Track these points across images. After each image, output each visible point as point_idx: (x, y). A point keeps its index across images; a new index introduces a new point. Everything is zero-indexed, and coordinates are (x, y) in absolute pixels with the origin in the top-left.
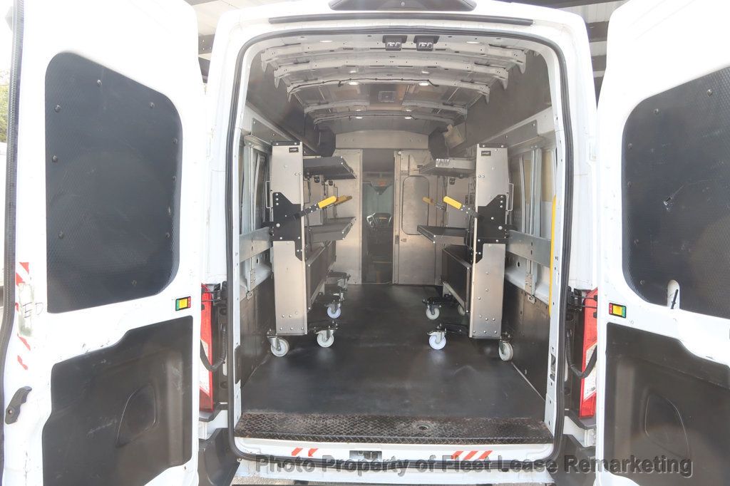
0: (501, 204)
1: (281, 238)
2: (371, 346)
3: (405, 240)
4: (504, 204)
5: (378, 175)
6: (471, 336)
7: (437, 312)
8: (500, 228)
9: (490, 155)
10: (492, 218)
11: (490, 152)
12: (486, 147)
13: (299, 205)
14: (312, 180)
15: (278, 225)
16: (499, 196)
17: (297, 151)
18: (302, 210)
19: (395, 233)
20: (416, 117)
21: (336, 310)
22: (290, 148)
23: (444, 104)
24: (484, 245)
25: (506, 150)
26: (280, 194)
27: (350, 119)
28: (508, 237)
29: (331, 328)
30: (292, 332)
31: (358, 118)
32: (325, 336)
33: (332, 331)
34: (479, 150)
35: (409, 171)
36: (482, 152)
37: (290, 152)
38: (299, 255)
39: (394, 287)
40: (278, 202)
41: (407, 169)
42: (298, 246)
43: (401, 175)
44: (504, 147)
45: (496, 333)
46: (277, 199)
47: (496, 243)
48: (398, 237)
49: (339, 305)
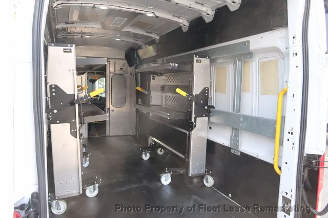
0: (206, 93)
1: (58, 122)
2: (123, 189)
3: (113, 110)
4: (208, 93)
6: (190, 175)
7: (148, 155)
8: (206, 108)
9: (201, 62)
10: (202, 102)
11: (201, 60)
12: (199, 57)
13: (73, 95)
15: (55, 111)
16: (205, 88)
17: (71, 52)
18: (76, 98)
19: (108, 107)
20: (123, 39)
21: (86, 162)
22: (64, 49)
23: (147, 32)
24: (197, 118)
25: (209, 60)
26: (56, 86)
27: (82, 37)
29: (97, 183)
30: (68, 193)
32: (92, 189)
33: (97, 185)
34: (195, 59)
35: (115, 71)
36: (197, 60)
37: (64, 52)
38: (74, 134)
39: (108, 137)
40: (54, 92)
41: (113, 70)
42: (73, 126)
43: (110, 73)
44: (208, 58)
45: (203, 171)
46: (54, 90)
47: (203, 116)
48: (109, 109)
49: (88, 159)
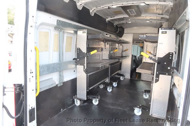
0: (171, 57)
1: (79, 64)
4: (172, 57)
5: (140, 42)
6: (150, 115)
8: (169, 68)
9: (166, 33)
10: (165, 63)
11: (166, 32)
12: (164, 29)
13: (85, 53)
14: (106, 43)
15: (78, 60)
16: (170, 53)
20: (151, 21)
21: (110, 89)
24: (160, 75)
25: (175, 31)
28: (173, 73)
29: (97, 98)
30: (82, 98)
31: (129, 22)
32: (95, 101)
34: (160, 31)
36: (162, 32)
38: (84, 71)
39: (141, 81)
42: (84, 68)
44: (174, 29)
46: (78, 50)
47: (166, 75)
